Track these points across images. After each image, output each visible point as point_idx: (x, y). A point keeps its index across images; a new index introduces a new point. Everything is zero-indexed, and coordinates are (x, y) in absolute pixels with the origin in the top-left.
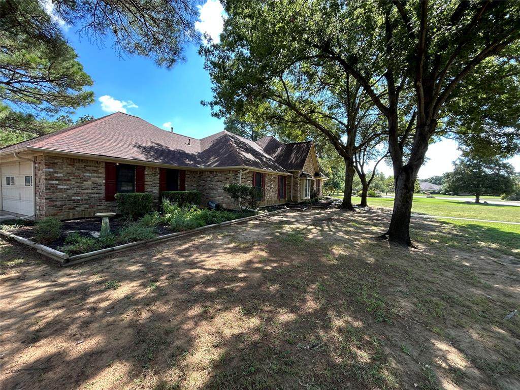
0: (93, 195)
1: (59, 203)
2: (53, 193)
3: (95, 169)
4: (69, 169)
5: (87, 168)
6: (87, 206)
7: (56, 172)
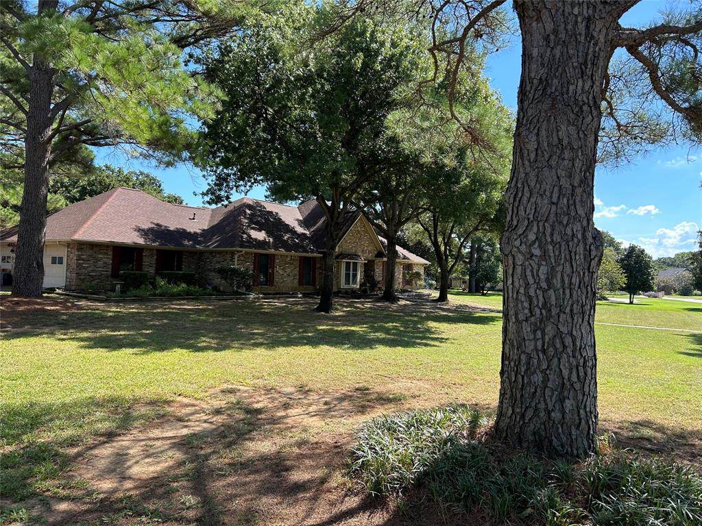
0: (103, 273)
1: (82, 277)
2: (80, 269)
3: (106, 251)
4: (89, 252)
5: (101, 251)
6: (99, 281)
7: (82, 255)
